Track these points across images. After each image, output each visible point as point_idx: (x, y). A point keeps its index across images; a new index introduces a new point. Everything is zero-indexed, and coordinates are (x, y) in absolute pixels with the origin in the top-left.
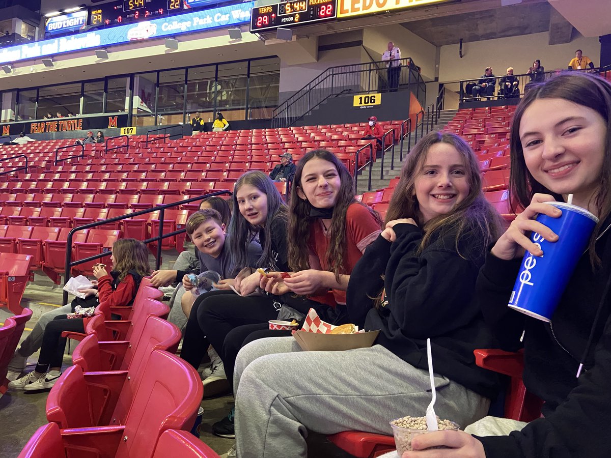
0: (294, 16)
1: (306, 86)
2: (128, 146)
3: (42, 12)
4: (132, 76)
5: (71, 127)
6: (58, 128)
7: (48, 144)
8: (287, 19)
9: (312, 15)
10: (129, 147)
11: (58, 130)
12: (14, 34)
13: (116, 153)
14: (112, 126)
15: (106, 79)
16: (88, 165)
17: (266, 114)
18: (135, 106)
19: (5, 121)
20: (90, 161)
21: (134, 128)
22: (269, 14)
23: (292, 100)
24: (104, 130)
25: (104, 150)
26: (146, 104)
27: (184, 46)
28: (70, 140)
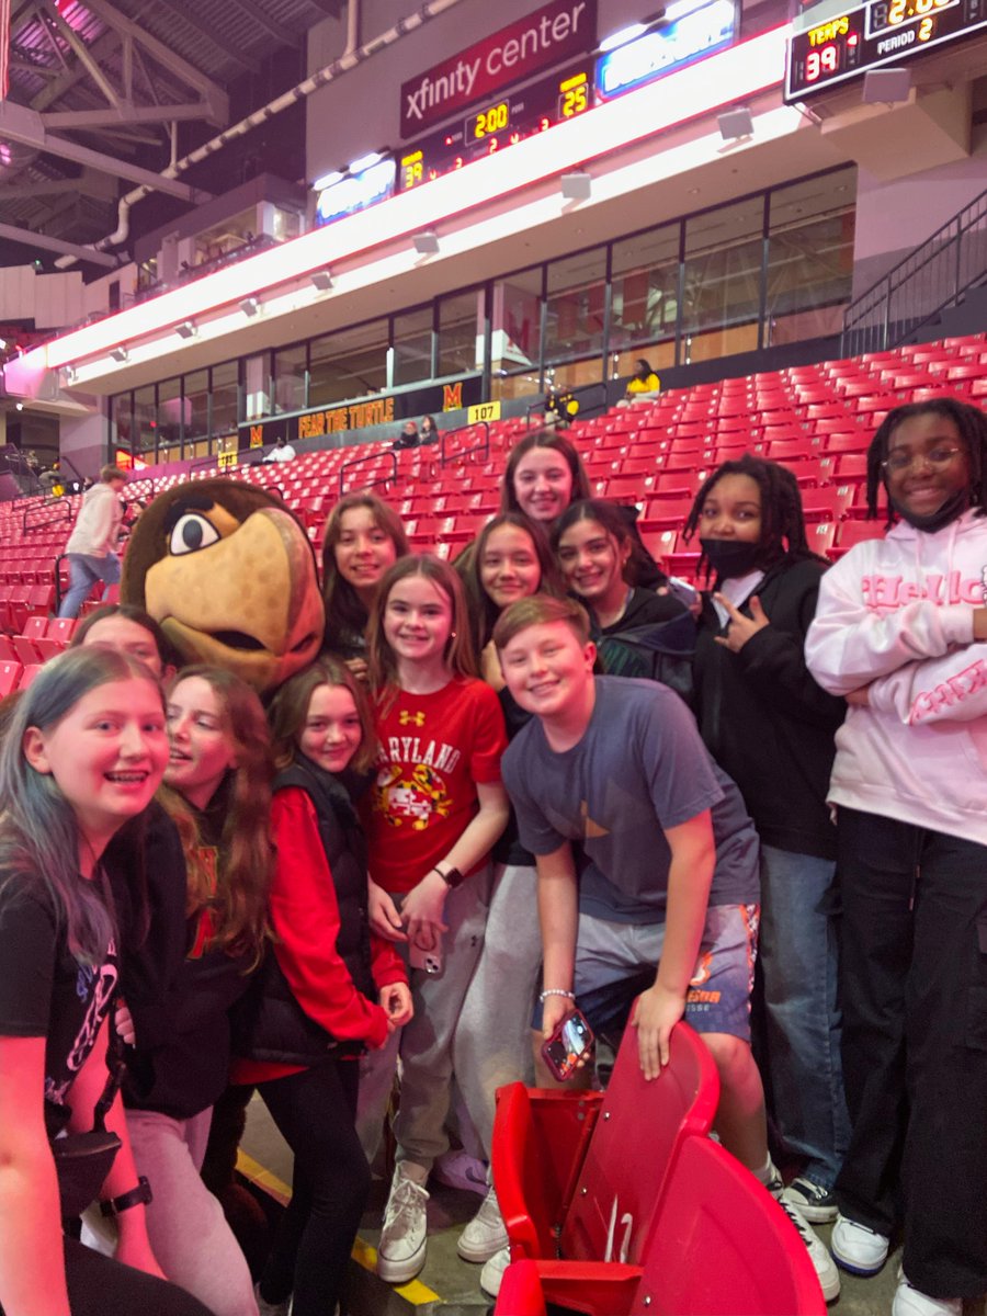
0: (916, 26)
1: (948, 225)
2: (487, 446)
3: (309, 180)
4: (488, 286)
5: (373, 418)
6: (348, 422)
7: (329, 459)
8: (896, 42)
9: (974, 11)
10: (490, 449)
11: (349, 428)
12: (262, 237)
13: (462, 464)
14: (451, 408)
15: (436, 303)
16: (407, 498)
17: (821, 324)
18: (497, 354)
19: (254, 418)
20: (409, 491)
21: (497, 405)
22: (839, 41)
23: (903, 271)
24: (436, 417)
25: (438, 461)
26: (519, 346)
27: (607, 187)
28: (371, 446)
